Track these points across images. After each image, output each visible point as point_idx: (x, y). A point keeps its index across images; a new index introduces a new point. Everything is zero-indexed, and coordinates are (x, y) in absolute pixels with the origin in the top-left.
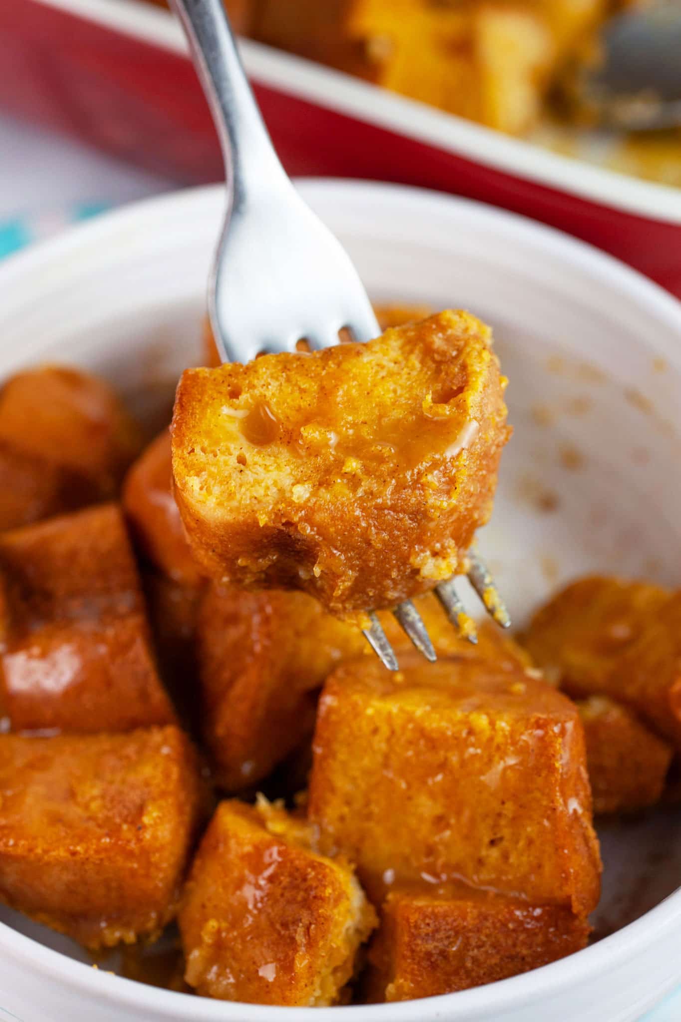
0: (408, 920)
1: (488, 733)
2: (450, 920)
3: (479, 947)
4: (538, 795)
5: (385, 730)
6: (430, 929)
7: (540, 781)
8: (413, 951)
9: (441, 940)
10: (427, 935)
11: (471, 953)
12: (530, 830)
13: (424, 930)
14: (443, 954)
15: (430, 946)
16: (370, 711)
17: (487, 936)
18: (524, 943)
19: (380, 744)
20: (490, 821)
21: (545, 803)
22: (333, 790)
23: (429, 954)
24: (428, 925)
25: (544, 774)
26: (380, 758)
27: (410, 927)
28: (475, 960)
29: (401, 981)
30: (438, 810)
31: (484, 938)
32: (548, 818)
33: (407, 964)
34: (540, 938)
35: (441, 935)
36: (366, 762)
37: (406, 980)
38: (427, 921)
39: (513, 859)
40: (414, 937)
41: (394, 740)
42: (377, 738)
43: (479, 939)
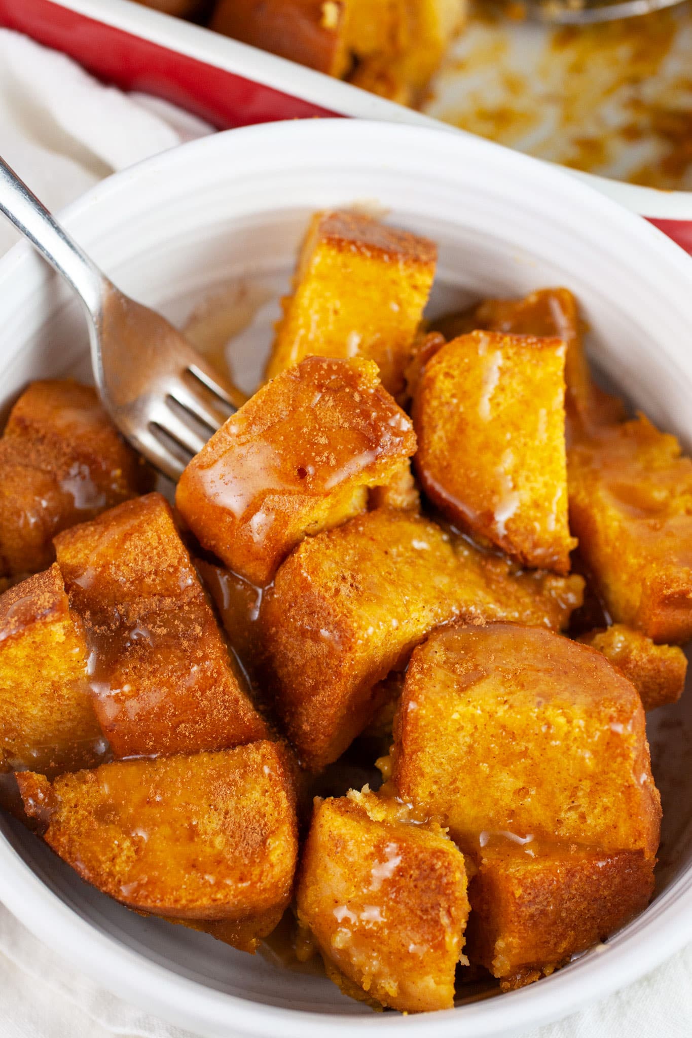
0: (513, 894)
1: (566, 728)
2: (546, 885)
3: (570, 899)
4: (614, 776)
5: (469, 727)
6: (531, 897)
7: (615, 766)
8: (519, 916)
9: (541, 902)
10: (530, 901)
11: (565, 906)
12: (606, 800)
13: (527, 898)
14: (543, 913)
15: (533, 909)
16: (456, 716)
17: (576, 889)
18: (605, 887)
19: (464, 739)
20: (567, 793)
21: (619, 781)
22: (422, 775)
23: (532, 916)
24: (530, 894)
25: (619, 760)
26: (465, 749)
27: (515, 899)
28: (567, 909)
29: (511, 939)
30: (520, 784)
31: (574, 892)
32: (623, 792)
33: (516, 926)
34: (617, 880)
35: (541, 898)
36: (452, 751)
37: (514, 937)
38: (529, 891)
39: (590, 821)
40: (519, 906)
41: (477, 735)
42: (462, 733)
43: (570, 893)
